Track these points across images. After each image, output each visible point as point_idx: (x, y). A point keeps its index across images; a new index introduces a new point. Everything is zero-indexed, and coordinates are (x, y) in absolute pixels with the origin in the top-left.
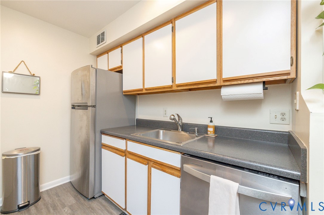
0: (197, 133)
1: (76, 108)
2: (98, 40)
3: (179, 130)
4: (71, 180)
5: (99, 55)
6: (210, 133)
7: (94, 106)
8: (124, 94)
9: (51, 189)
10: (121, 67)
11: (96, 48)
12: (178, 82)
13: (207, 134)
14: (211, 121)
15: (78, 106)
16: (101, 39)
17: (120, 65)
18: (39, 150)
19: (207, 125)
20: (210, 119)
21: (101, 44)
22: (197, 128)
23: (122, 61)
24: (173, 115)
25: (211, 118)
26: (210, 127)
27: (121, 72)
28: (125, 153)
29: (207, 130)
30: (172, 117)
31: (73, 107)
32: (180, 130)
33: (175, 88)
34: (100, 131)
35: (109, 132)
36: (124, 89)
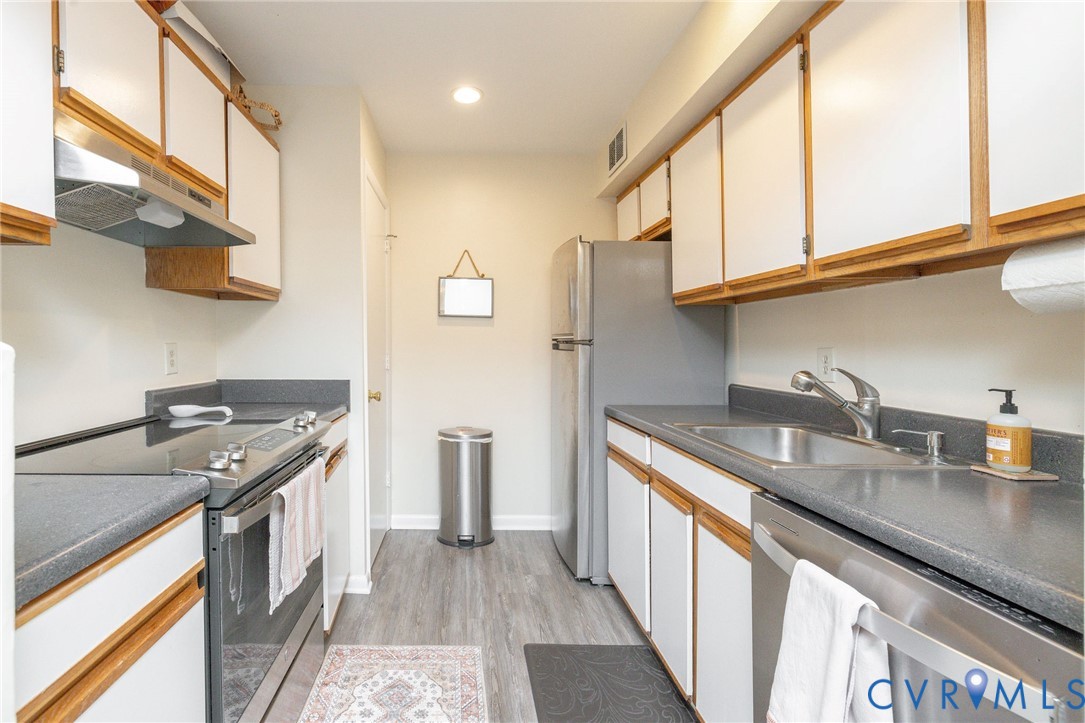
0: (936, 454)
1: (561, 346)
2: (611, 155)
3: (864, 432)
4: (554, 529)
5: (622, 193)
6: (995, 458)
7: (590, 342)
8: (677, 303)
9: (514, 532)
10: (668, 221)
11: (608, 179)
12: (821, 252)
13: (983, 461)
14: (1009, 408)
15: (567, 342)
16: (616, 151)
17: (666, 214)
18: (489, 435)
19: (984, 424)
20: (1002, 399)
21: (617, 165)
22: (937, 433)
23: (670, 203)
24: (808, 374)
25: (1009, 394)
26: (1000, 432)
27: (666, 237)
28: (648, 475)
29: (985, 445)
30: (804, 379)
31: (556, 347)
32: (870, 434)
33: (815, 276)
34: (603, 409)
35: (626, 415)
36: (677, 289)
